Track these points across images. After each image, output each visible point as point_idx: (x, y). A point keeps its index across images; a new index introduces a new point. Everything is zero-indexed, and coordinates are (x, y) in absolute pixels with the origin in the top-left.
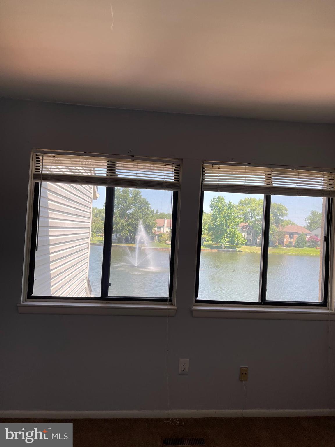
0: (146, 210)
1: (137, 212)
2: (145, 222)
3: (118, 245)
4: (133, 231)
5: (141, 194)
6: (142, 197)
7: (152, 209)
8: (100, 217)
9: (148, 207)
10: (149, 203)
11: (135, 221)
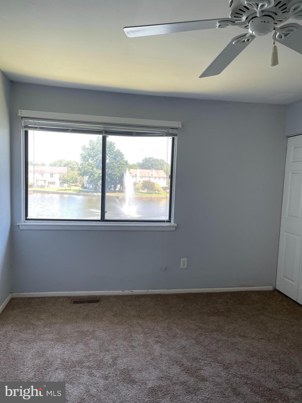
0: (121, 161)
1: (113, 163)
2: (121, 172)
3: (96, 194)
4: (110, 181)
5: (115, 145)
6: (116, 148)
7: (125, 159)
8: (69, 168)
9: (122, 158)
10: (123, 154)
11: (111, 171)
